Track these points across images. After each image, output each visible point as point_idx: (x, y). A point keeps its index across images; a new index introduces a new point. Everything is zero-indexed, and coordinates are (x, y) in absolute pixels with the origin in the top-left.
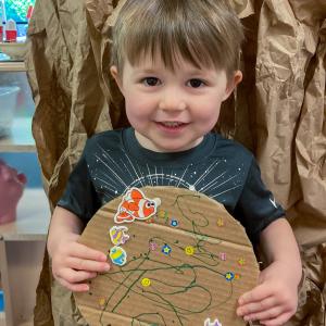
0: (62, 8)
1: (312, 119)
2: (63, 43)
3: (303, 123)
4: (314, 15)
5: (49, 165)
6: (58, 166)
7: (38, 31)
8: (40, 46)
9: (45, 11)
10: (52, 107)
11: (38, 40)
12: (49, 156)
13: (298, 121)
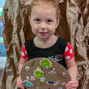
0: (13, 2)
1: (80, 31)
2: (12, 12)
3: (77, 32)
4: (80, 4)
5: (7, 45)
6: (9, 45)
7: (6, 9)
8: (6, 13)
9: (8, 3)
10: (9, 30)
11: (6, 11)
12: (7, 42)
13: (76, 32)
